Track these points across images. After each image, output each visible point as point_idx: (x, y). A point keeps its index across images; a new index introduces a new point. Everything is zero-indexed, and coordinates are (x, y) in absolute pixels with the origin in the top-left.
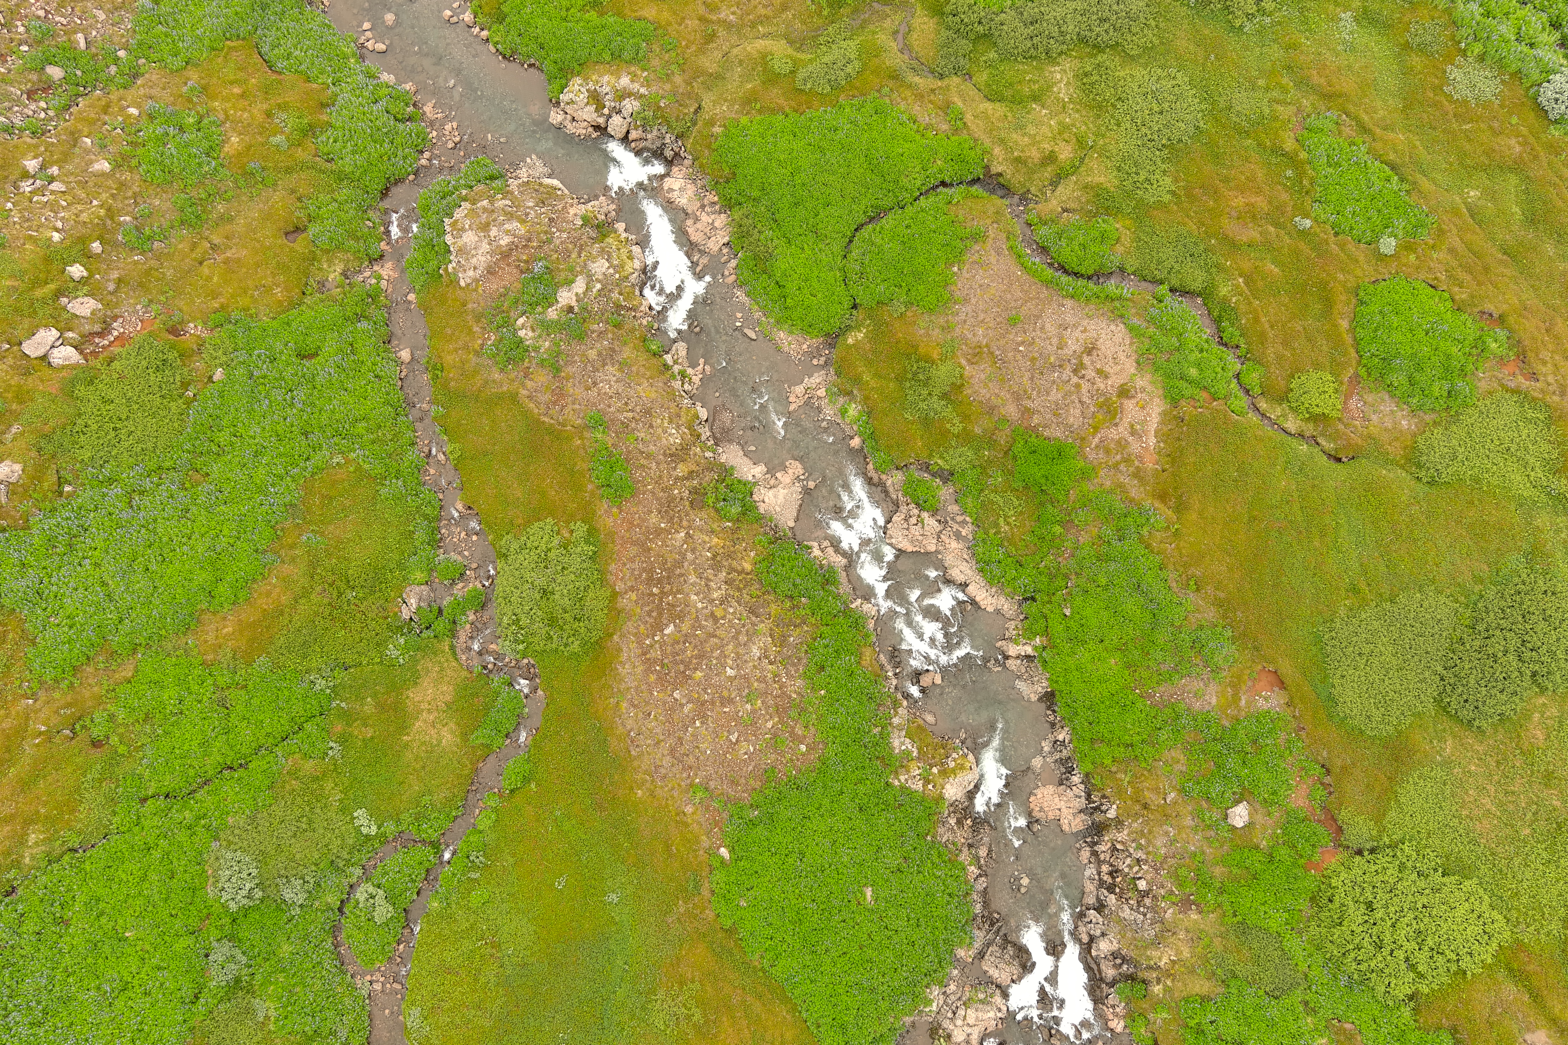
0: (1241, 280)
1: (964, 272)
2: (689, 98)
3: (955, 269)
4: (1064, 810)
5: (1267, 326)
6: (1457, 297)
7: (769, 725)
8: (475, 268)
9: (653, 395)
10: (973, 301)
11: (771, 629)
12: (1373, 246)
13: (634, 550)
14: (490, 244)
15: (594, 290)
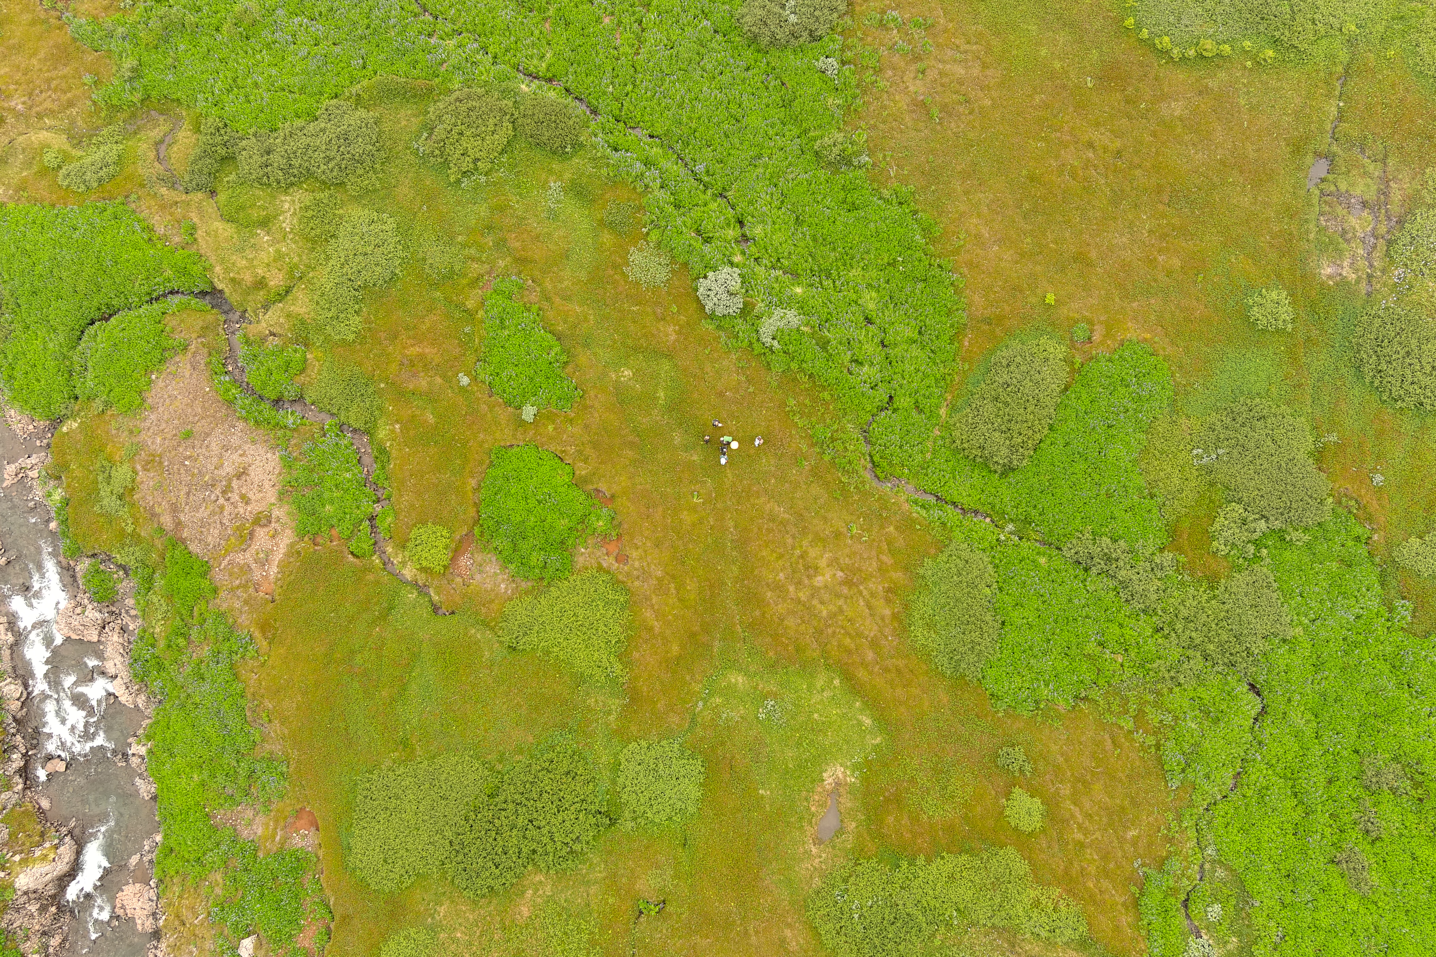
0: (397, 426)
1: (160, 381)
3: (153, 377)
4: (138, 910)
6: (577, 472)
12: (518, 411)
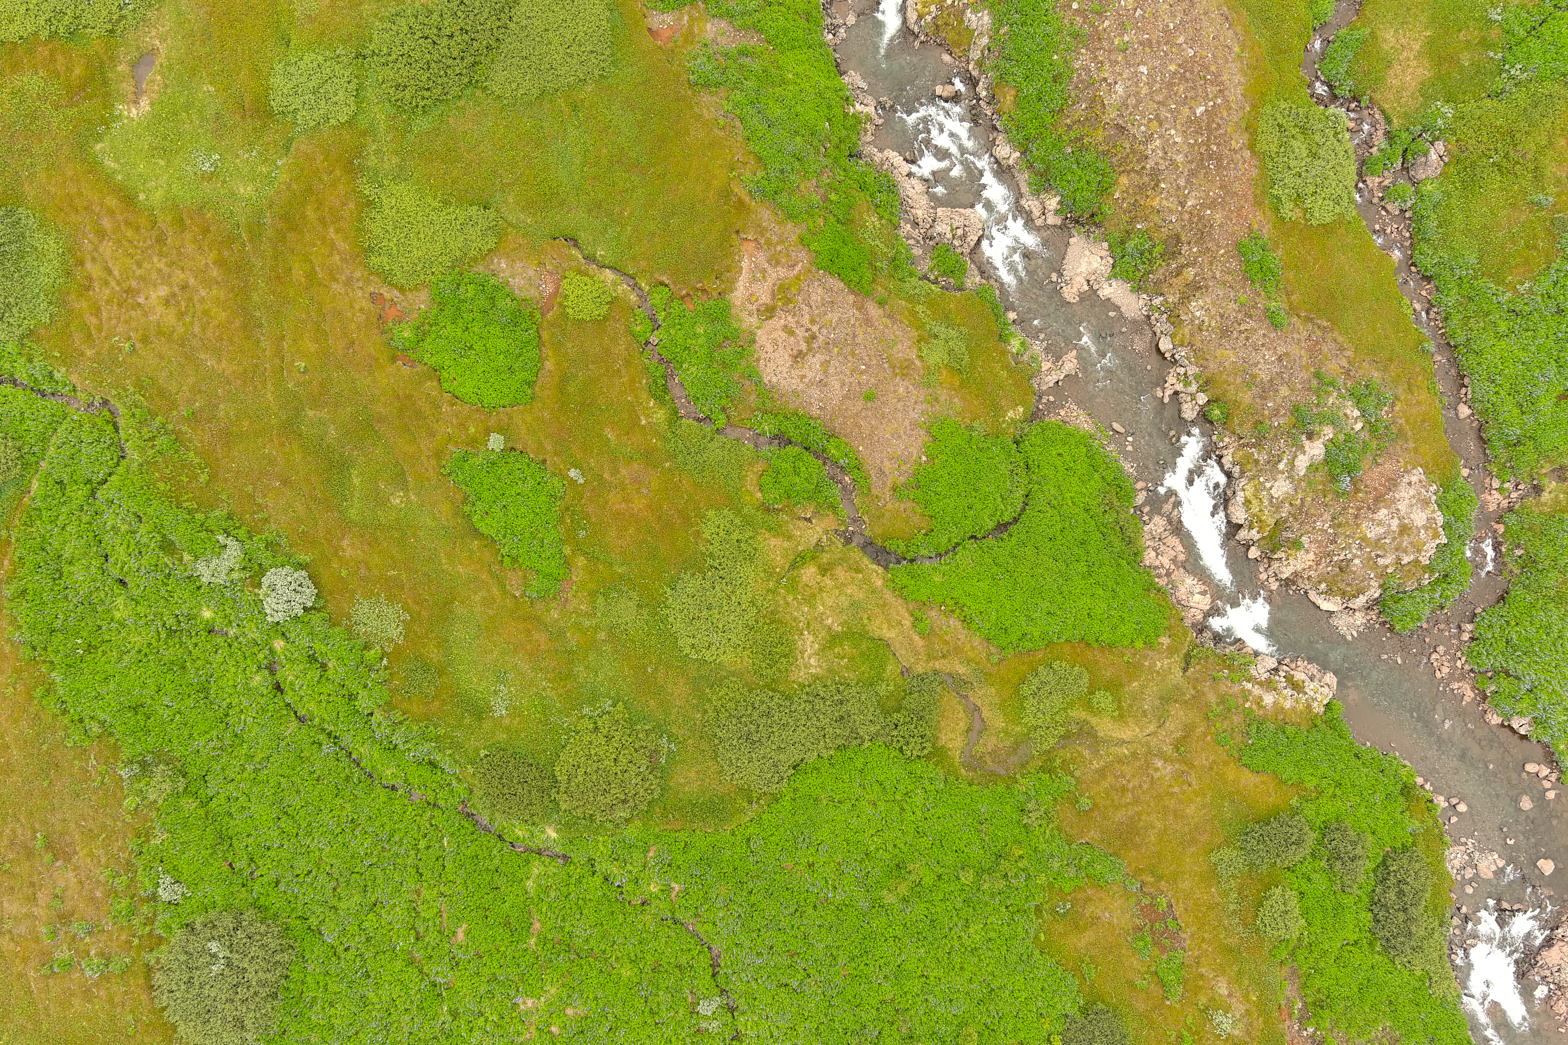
0: (644, 422)
1: (915, 455)
2: (1197, 679)
3: (924, 458)
5: (623, 372)
6: (435, 383)
7: (1107, 23)
8: (1410, 484)
9: (1219, 353)
10: (907, 422)
11: (1104, 113)
12: (509, 445)
13: (1237, 187)
14: (1398, 510)
15: (1285, 461)
